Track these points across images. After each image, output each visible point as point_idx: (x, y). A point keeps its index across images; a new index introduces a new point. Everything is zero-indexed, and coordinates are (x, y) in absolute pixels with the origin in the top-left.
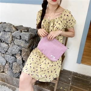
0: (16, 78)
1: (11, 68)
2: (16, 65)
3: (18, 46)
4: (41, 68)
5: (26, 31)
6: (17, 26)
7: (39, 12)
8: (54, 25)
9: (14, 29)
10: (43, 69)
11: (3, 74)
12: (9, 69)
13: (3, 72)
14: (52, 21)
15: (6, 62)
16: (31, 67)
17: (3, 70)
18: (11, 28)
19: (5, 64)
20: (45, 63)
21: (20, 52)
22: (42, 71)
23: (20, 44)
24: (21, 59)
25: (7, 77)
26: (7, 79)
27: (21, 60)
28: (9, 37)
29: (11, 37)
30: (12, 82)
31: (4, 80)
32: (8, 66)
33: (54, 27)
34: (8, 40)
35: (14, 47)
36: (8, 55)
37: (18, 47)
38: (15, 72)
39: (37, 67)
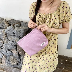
0: (14, 68)
1: (9, 61)
2: (13, 58)
3: (13, 41)
4: (39, 66)
5: (19, 25)
6: (9, 21)
7: (32, 6)
8: (50, 20)
9: (6, 24)
10: (42, 66)
11: (2, 64)
12: (6, 61)
13: (2, 63)
14: (48, 16)
15: (2, 55)
16: (29, 67)
17: (1, 61)
18: (3, 23)
19: (2, 57)
20: (44, 60)
21: (15, 48)
22: (42, 68)
23: (14, 40)
24: (17, 53)
25: (6, 67)
26: (6, 68)
27: (17, 55)
28: (3, 34)
29: (4, 34)
30: (11, 71)
31: (3, 69)
32: (5, 59)
33: (51, 22)
34: (2, 36)
35: (9, 43)
36: (4, 50)
37: (13, 43)
38: (13, 64)
39: (36, 66)
